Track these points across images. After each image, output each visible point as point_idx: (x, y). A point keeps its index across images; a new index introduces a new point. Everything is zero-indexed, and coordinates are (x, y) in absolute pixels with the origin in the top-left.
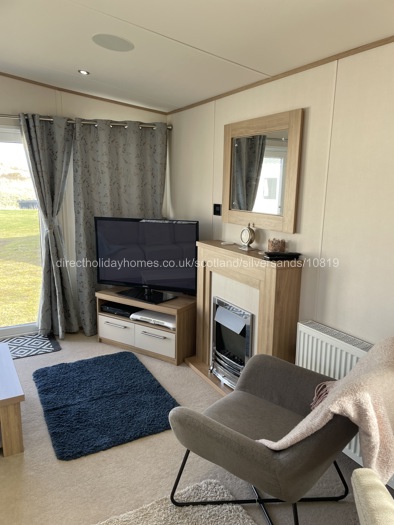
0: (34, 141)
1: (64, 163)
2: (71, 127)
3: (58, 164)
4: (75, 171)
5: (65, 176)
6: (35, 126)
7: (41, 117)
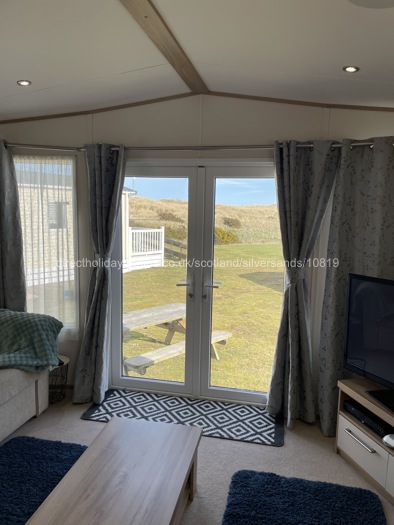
0: (286, 174)
1: (321, 201)
2: (336, 152)
3: (312, 202)
4: (334, 210)
5: (321, 217)
6: (289, 156)
7: (298, 143)
